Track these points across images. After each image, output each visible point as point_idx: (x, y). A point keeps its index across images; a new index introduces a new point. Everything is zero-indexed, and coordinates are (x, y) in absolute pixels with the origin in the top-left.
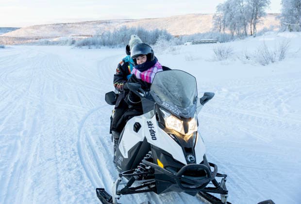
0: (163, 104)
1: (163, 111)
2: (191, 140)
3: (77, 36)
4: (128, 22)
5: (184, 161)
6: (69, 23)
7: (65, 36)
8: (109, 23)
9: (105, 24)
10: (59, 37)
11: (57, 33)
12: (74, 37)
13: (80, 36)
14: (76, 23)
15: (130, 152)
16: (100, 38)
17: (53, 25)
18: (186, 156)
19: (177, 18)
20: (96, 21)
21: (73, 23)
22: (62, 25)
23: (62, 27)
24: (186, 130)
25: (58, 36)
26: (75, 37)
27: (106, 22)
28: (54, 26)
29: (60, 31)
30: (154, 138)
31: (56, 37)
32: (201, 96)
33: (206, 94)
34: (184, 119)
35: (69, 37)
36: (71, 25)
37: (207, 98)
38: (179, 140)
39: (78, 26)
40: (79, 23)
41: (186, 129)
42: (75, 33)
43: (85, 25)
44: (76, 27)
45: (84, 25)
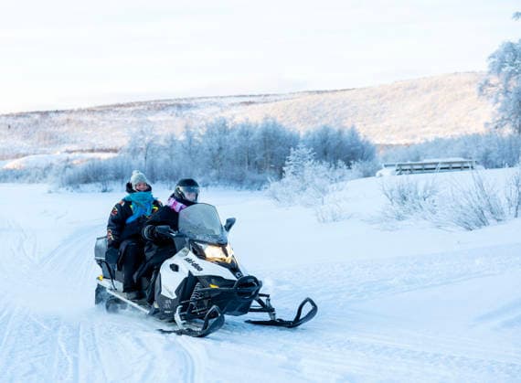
0: (198, 237)
1: (199, 244)
2: (232, 261)
3: (82, 151)
4: (250, 103)
5: (234, 278)
6: (57, 112)
7: (44, 152)
8: (189, 106)
9: (175, 110)
10: (24, 155)
11: (18, 143)
12: (71, 156)
13: (92, 151)
14: (81, 111)
15: (177, 292)
16: (141, 157)
17: (7, 116)
18: (234, 275)
19: (413, 87)
20: (146, 103)
21: (71, 111)
22: (37, 117)
23: (37, 122)
24: (227, 255)
25: (22, 151)
26: (77, 154)
27: (179, 106)
28: (10, 121)
29: (27, 136)
30: (199, 269)
31: (17, 156)
32: (224, 223)
33: (228, 221)
34: (222, 245)
35: (57, 155)
36: (63, 117)
37: (230, 223)
38: (223, 264)
39: (86, 118)
40: (91, 111)
41: (226, 253)
42: (74, 142)
43: (112, 116)
44: (81, 122)
45: (106, 116)
